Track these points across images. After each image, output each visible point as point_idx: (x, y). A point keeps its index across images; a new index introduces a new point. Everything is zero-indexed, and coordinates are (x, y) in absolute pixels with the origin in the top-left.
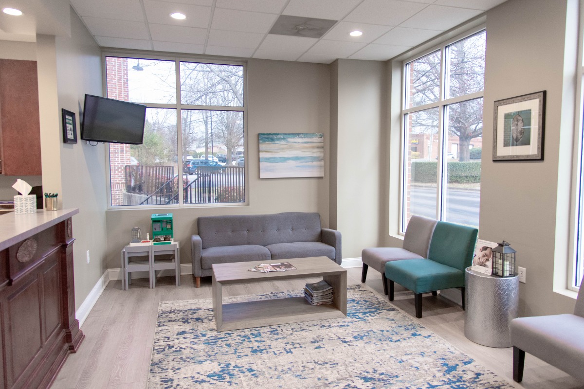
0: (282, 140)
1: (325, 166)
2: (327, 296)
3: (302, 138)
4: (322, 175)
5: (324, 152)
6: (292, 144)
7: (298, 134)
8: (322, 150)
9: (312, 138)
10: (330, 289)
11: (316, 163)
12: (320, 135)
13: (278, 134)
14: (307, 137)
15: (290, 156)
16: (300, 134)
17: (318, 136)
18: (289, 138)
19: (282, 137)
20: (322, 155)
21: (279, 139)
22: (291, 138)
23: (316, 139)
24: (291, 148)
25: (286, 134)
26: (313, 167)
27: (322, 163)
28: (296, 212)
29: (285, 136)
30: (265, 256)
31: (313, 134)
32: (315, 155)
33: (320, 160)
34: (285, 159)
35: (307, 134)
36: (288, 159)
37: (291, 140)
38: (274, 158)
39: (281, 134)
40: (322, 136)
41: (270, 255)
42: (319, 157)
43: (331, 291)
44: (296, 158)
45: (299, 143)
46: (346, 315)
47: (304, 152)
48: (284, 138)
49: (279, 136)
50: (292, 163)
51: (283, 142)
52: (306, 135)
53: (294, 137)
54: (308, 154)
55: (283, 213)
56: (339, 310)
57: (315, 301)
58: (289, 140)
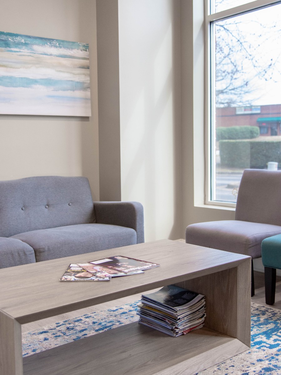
0: (24, 47)
1: (92, 99)
2: (198, 313)
3: (56, 47)
4: (89, 114)
5: (90, 75)
6: (42, 56)
7: (50, 40)
8: (87, 71)
9: (72, 49)
10: (202, 299)
11: (79, 94)
12: (84, 46)
13: (17, 35)
14: (64, 47)
15: (38, 77)
16: (53, 40)
17: (81, 48)
18: (36, 44)
19: (23, 41)
20: (87, 79)
21: (18, 44)
22: (38, 45)
23: (78, 52)
24: (38, 63)
25: (29, 37)
26: (73, 99)
27: (88, 93)
28: (51, 177)
29: (29, 41)
30: (25, 254)
31: (74, 43)
32: (77, 79)
33: (85, 89)
34: (28, 82)
35: (63, 41)
36: (35, 82)
37: (39, 48)
38: (11, 78)
39: (21, 36)
40: (86, 48)
41: (33, 251)
42: (83, 83)
43: (203, 302)
44: (48, 82)
45: (51, 55)
46: (249, 345)
47: (60, 71)
48: (26, 44)
49: (18, 39)
50: (41, 90)
51: (25, 51)
52: (62, 43)
53: (43, 45)
54: (65, 76)
55: (29, 178)
56: (233, 336)
57: (181, 328)
58: (35, 47)
